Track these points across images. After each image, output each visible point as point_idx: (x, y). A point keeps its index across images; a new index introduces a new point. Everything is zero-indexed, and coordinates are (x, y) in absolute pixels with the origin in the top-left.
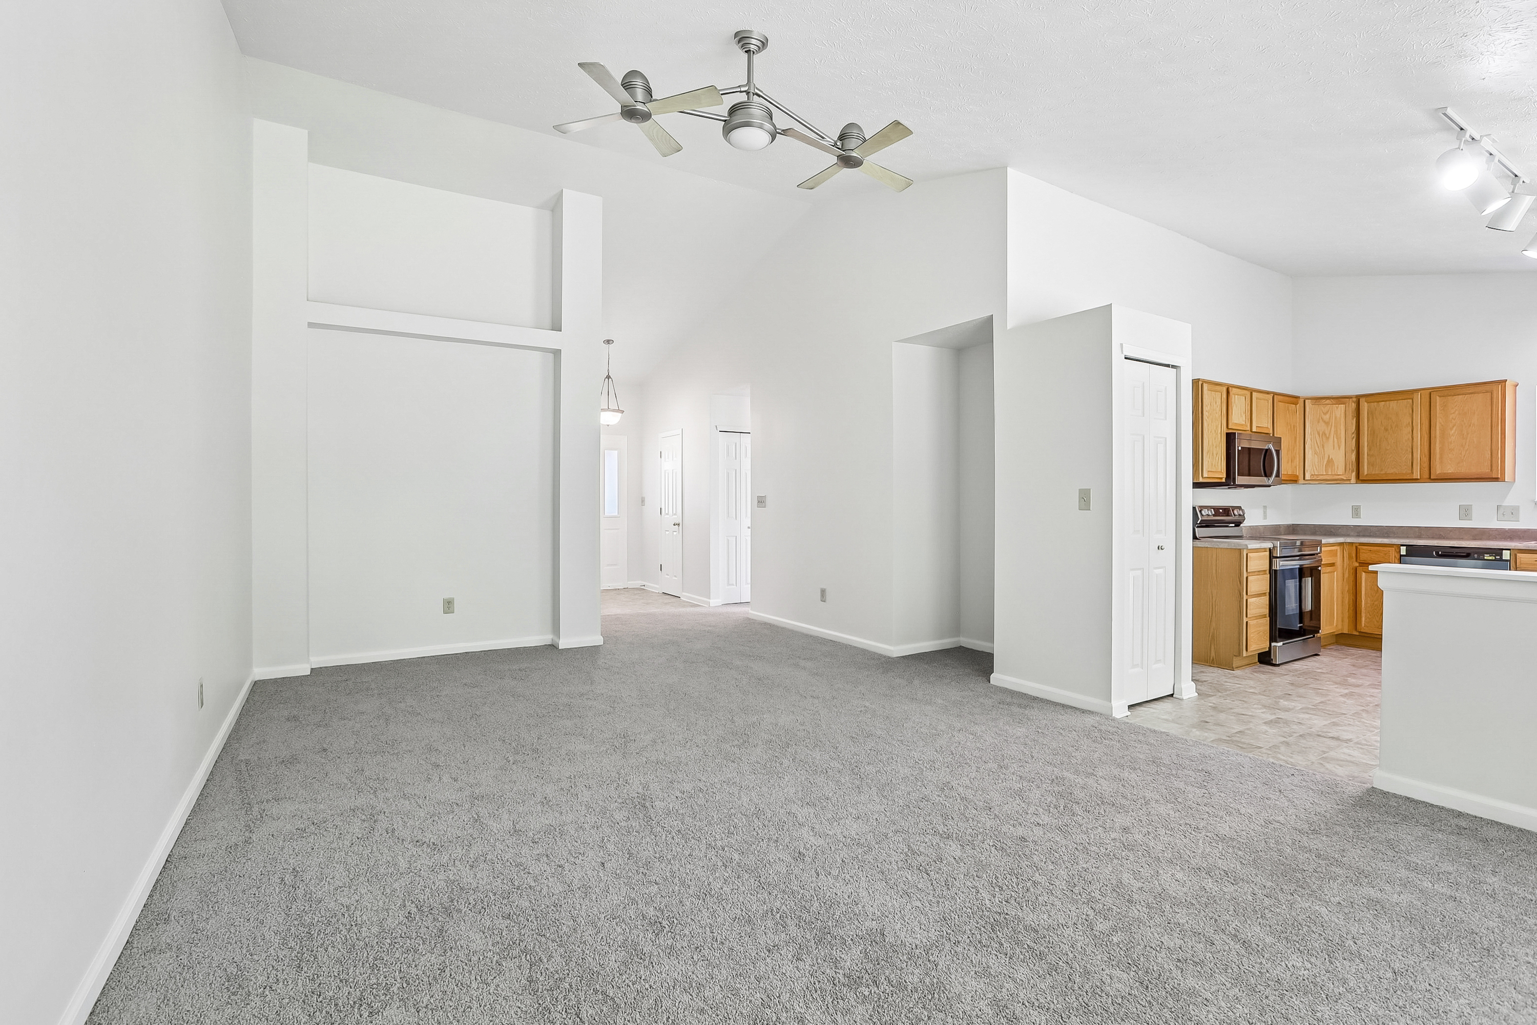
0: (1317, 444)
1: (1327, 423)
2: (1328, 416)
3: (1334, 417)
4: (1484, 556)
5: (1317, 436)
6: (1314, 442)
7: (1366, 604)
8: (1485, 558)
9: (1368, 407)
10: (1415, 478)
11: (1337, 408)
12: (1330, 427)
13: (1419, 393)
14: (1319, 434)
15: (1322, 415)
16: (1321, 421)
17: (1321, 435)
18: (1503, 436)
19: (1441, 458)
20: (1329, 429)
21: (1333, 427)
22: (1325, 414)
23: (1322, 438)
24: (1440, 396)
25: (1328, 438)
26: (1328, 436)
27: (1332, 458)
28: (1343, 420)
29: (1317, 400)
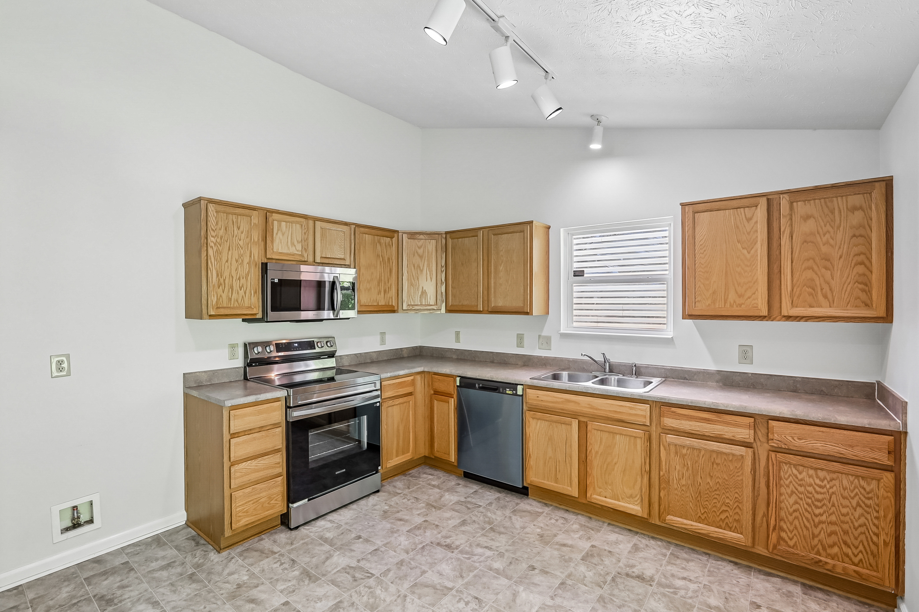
0: (413, 276)
1: (421, 257)
2: (422, 250)
3: (427, 251)
4: (506, 390)
5: (413, 268)
6: (410, 275)
7: (437, 429)
8: (507, 392)
9: (452, 243)
10: (479, 310)
11: (429, 243)
12: (423, 260)
13: (482, 231)
14: (414, 267)
15: (417, 249)
16: (416, 254)
17: (416, 268)
18: (531, 273)
19: (495, 292)
20: (423, 263)
21: (426, 260)
22: (420, 248)
23: (417, 271)
24: (494, 235)
25: (422, 271)
26: (421, 268)
27: (425, 290)
28: (434, 254)
29: (413, 235)
